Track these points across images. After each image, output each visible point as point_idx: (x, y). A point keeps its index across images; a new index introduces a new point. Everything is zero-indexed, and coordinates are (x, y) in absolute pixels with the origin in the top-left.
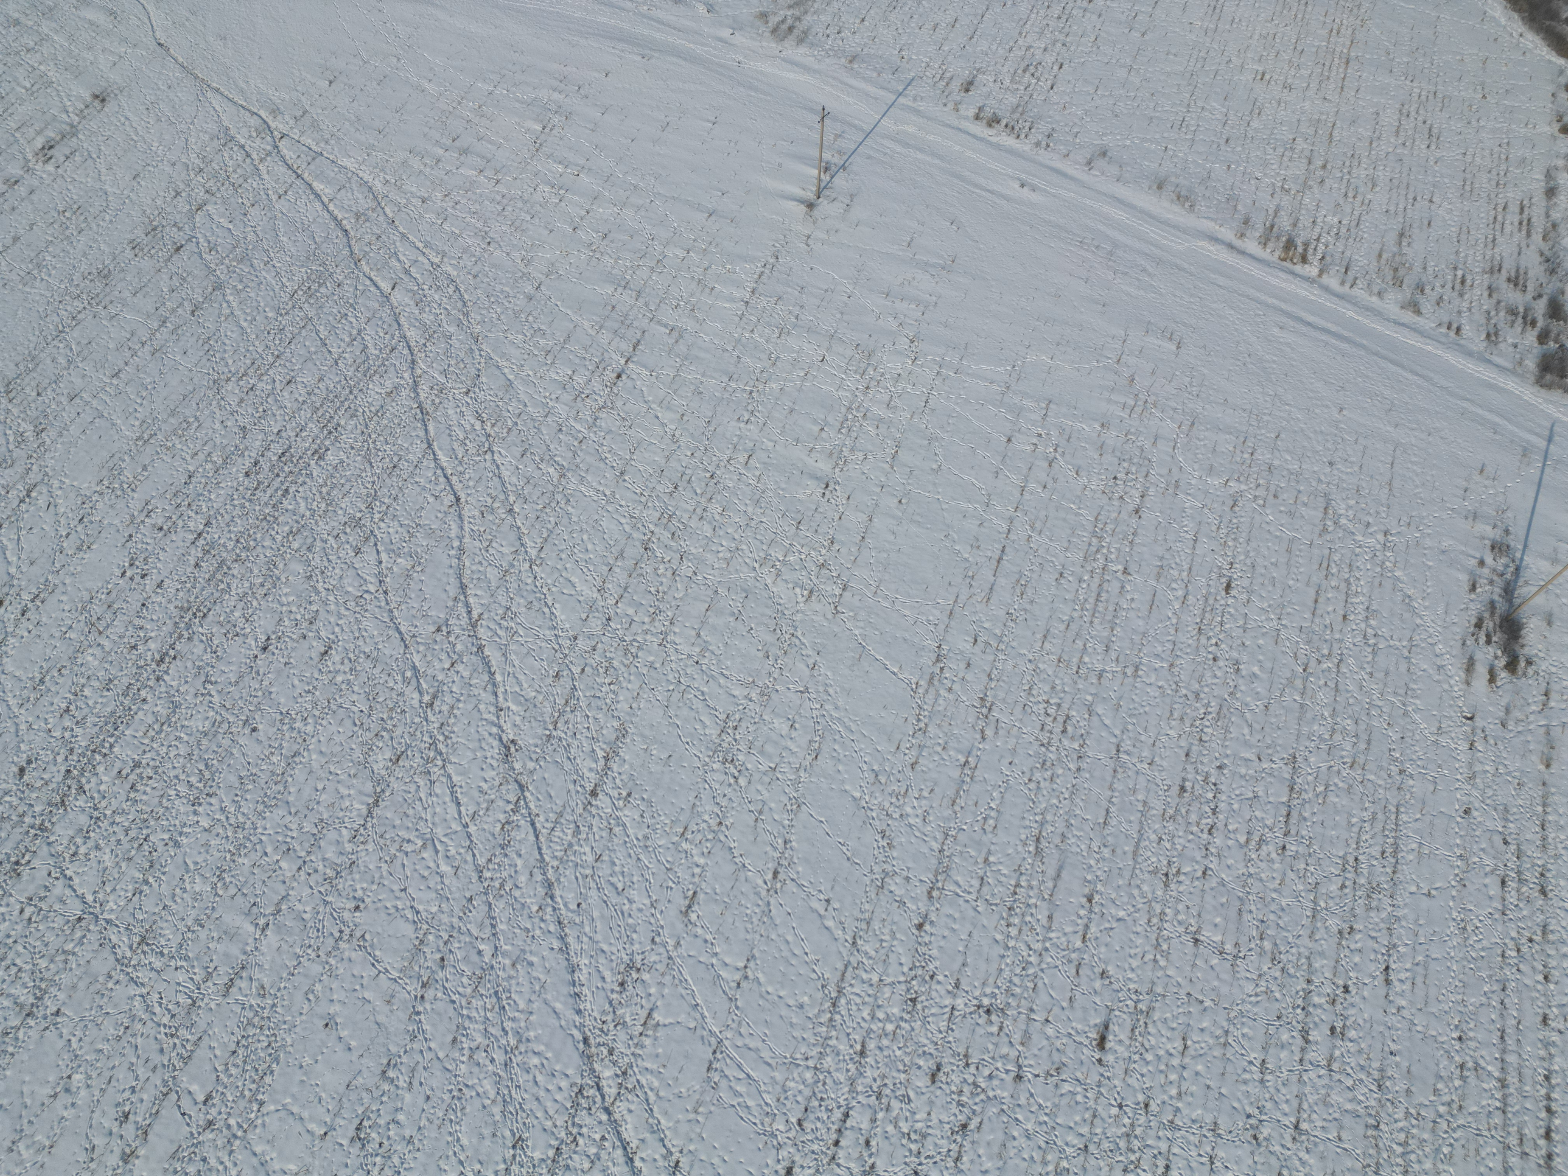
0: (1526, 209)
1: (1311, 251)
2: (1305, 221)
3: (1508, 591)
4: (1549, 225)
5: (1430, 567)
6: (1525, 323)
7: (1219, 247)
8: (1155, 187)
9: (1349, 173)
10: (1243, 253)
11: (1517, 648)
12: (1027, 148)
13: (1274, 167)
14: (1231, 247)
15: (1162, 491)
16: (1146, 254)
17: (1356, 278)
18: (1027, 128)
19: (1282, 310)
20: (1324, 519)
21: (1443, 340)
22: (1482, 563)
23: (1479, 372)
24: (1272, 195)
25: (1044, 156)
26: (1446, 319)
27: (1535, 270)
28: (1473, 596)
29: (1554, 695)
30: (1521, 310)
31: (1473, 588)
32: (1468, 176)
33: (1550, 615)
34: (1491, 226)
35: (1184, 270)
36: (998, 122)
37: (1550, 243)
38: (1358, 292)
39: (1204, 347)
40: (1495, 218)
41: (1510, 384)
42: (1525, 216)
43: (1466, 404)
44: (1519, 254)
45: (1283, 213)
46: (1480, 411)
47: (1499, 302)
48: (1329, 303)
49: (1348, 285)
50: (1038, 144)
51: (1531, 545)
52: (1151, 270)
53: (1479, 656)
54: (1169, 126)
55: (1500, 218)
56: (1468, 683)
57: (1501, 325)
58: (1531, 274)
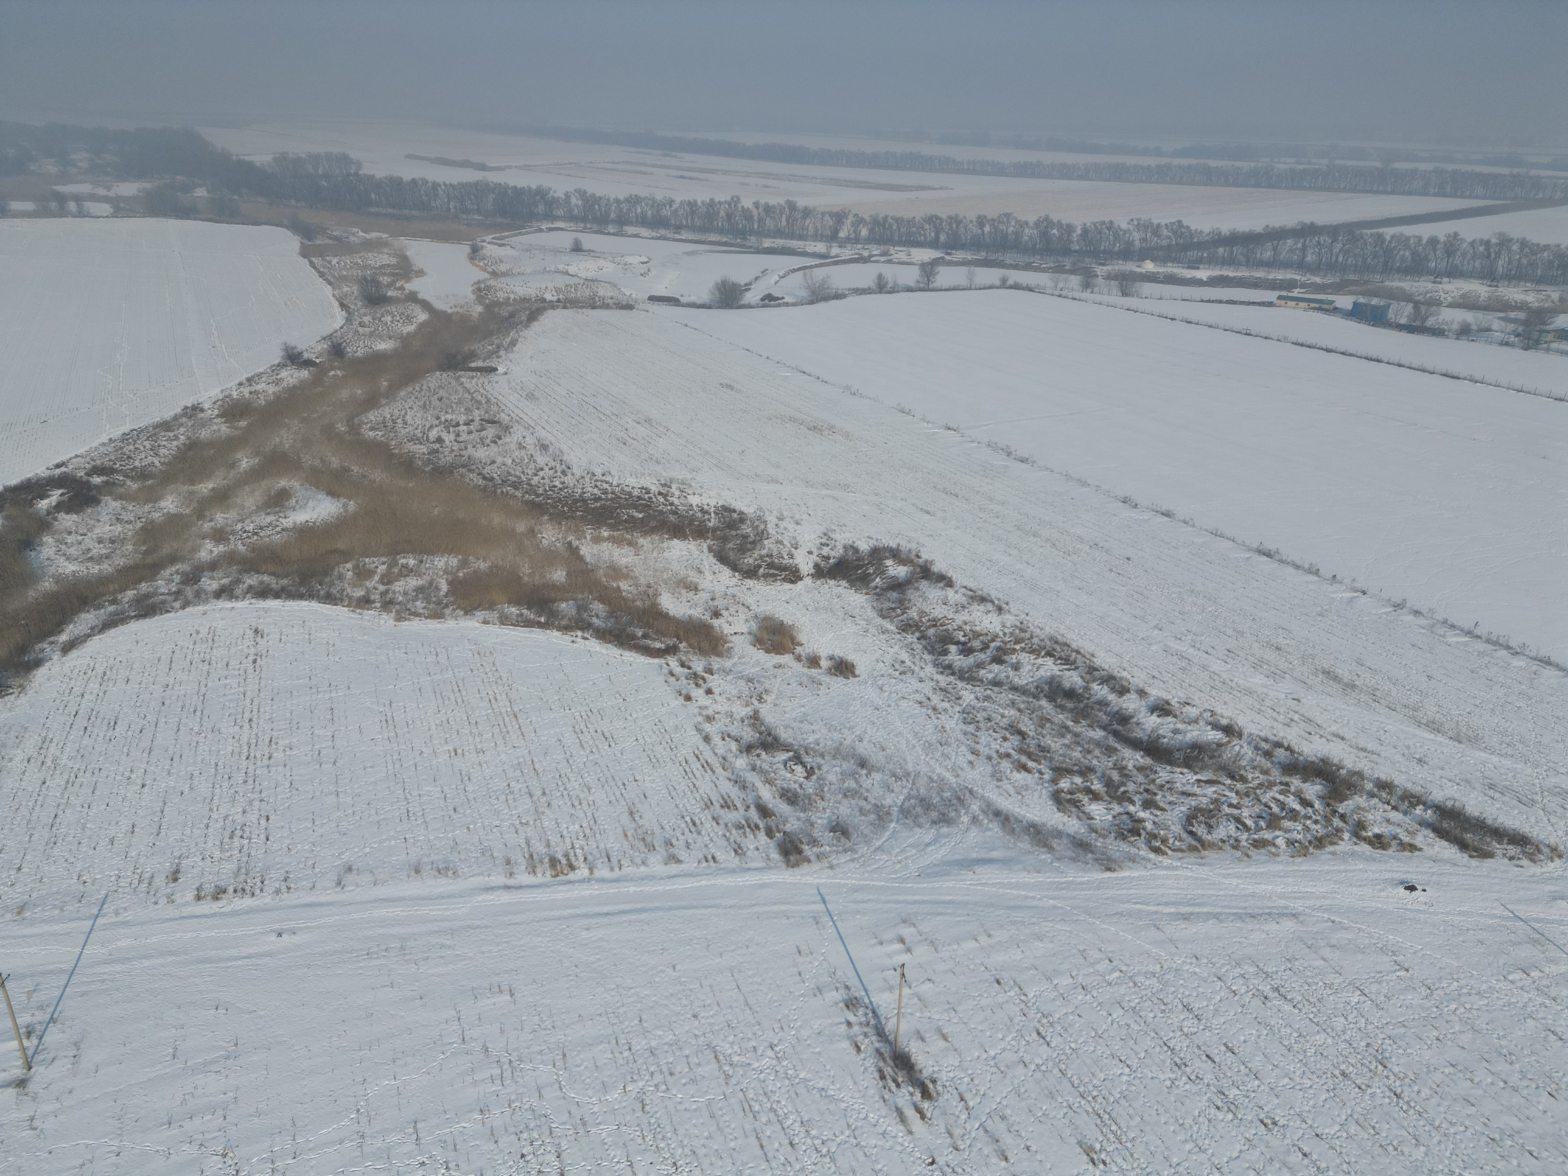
0: (700, 756)
1: (573, 859)
2: (554, 839)
3: (881, 1033)
4: (720, 759)
5: (819, 1053)
6: (752, 830)
7: (498, 892)
8: (413, 873)
9: (565, 789)
10: (520, 887)
11: (918, 1075)
12: (268, 900)
13: (505, 812)
14: (507, 888)
15: (573, 1137)
16: (437, 932)
17: (619, 861)
18: (259, 884)
19: (579, 915)
20: (720, 1068)
21: (709, 871)
22: (849, 1024)
23: (748, 880)
24: (516, 832)
25: (287, 899)
26: (701, 856)
27: (734, 793)
28: (863, 1055)
29: (967, 1096)
30: (744, 822)
31: (858, 1049)
32: (649, 752)
33: (918, 1032)
34: (686, 777)
35: (478, 927)
36: (225, 892)
37: (730, 770)
38: (628, 870)
39: (534, 981)
40: (685, 771)
41: (772, 877)
42: (702, 761)
43: (755, 909)
44: (716, 786)
45: (533, 842)
46: (767, 909)
47: (726, 825)
48: (612, 890)
49: (617, 869)
50: (278, 891)
51: (869, 988)
52: (448, 943)
53: (901, 1103)
54: (398, 821)
55: (688, 769)
56: (910, 1132)
57: (739, 840)
58: (733, 796)
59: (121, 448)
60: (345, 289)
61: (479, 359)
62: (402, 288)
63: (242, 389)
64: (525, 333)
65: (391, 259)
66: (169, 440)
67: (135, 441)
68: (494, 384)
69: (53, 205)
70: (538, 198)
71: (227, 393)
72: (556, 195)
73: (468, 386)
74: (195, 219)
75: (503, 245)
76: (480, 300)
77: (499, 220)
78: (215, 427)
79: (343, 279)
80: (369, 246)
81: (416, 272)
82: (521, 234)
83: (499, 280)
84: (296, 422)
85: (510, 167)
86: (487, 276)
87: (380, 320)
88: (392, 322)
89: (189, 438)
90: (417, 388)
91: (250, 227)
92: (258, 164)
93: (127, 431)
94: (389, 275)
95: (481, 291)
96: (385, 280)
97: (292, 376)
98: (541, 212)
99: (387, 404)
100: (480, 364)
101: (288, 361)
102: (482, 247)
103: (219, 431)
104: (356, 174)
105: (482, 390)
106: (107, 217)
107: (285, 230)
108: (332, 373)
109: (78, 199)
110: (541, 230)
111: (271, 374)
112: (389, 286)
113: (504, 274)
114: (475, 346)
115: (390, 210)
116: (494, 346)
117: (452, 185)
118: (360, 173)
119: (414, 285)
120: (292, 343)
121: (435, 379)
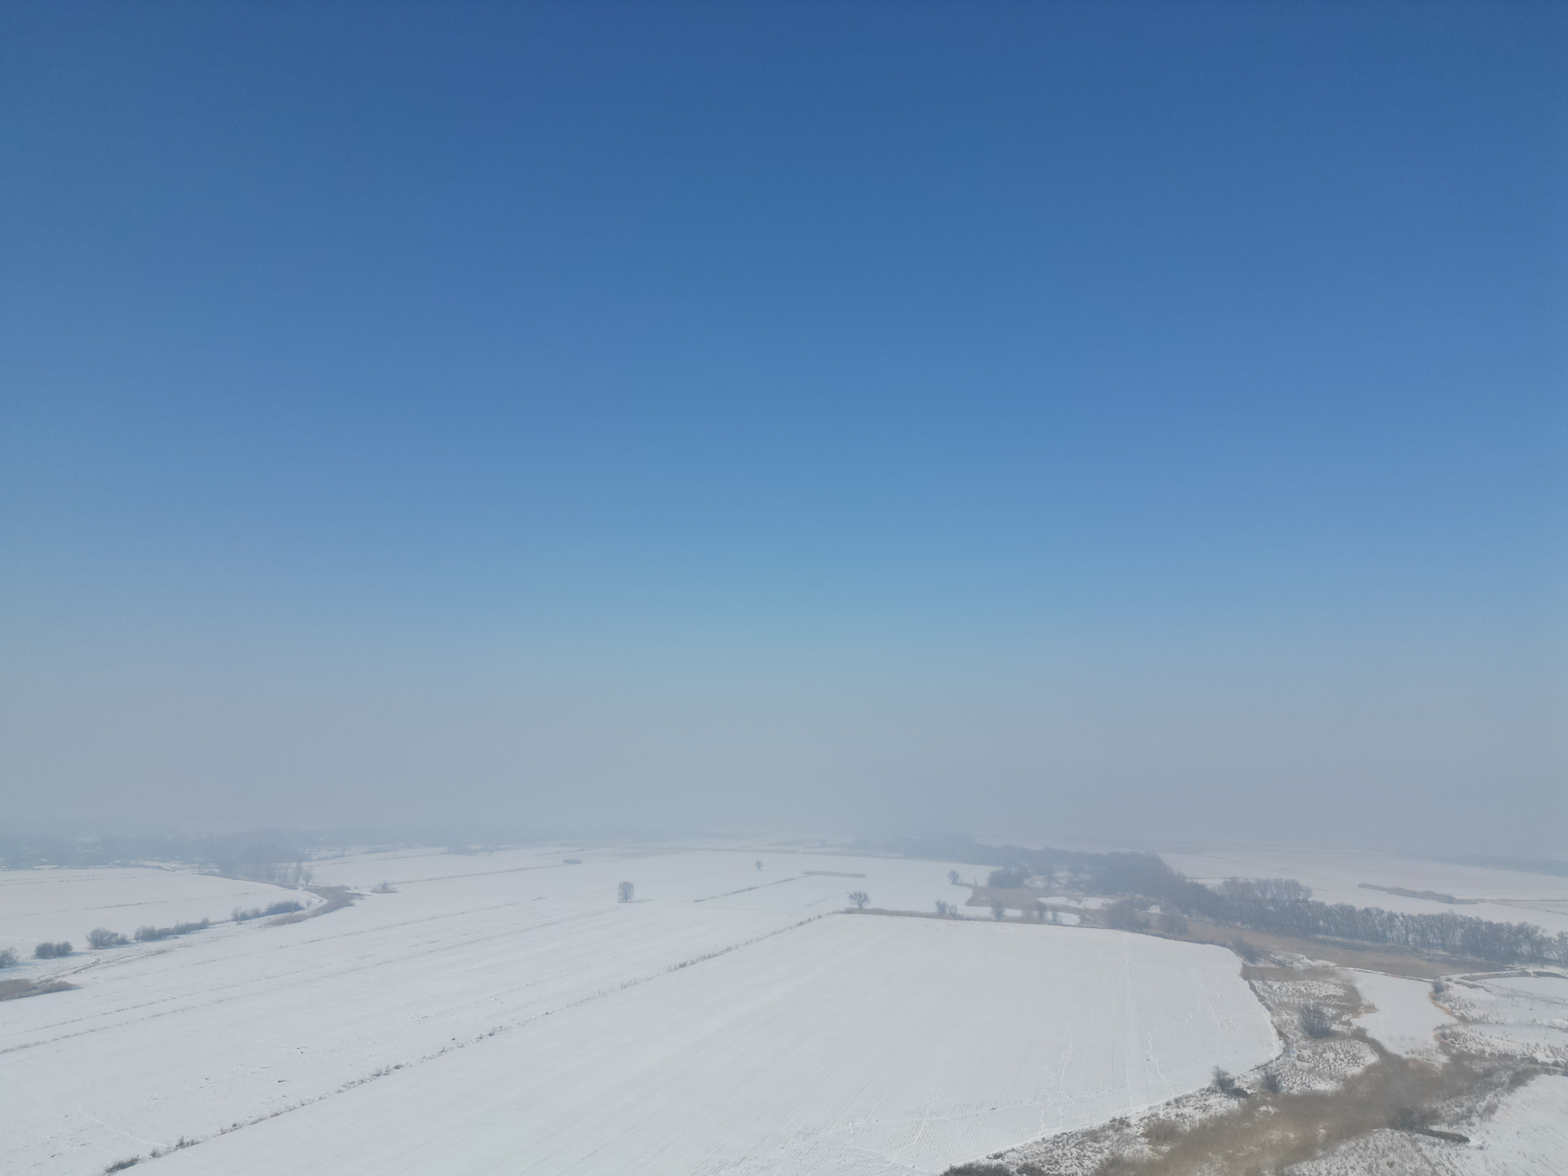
59: (1051, 1151)
60: (1285, 1017)
61: (1443, 1121)
62: (1348, 1023)
63: (1169, 1110)
64: (1507, 1099)
65: (1338, 989)
66: (1095, 1151)
67: (1064, 1146)
68: (1464, 1160)
69: (1036, 913)
70: (1521, 936)
71: (1154, 1112)
72: (1546, 935)
73: (1428, 1154)
74: (1147, 934)
75: (1475, 987)
76: (1444, 1048)
77: (1470, 958)
78: (1138, 1147)
79: (1283, 1005)
80: (1313, 973)
81: (1365, 1007)
82: (1499, 976)
83: (1470, 1027)
84: (1220, 1157)
85: (1483, 901)
86: (1454, 1021)
87: (1321, 1056)
88: (1335, 1060)
89: (1112, 1154)
90: (1362, 1145)
91: (1196, 945)
92: (1209, 887)
93: (1059, 1134)
94: (1334, 1007)
95: (1445, 1038)
96: (1330, 1012)
97: (1220, 1104)
98: (1525, 953)
99: (1324, 1157)
100: (1444, 1128)
101: (1218, 1087)
102: (1448, 987)
103: (1142, 1151)
104: (1305, 901)
105: (1447, 1164)
106: (1074, 926)
107: (1228, 950)
108: (1263, 1108)
109: (1055, 909)
110: (1526, 974)
111: (1200, 1098)
112: (1334, 1019)
113: (1476, 1021)
114: (1438, 1105)
115: (1339, 939)
116: (1464, 1109)
117: (1411, 917)
118: (1309, 899)
119: (1361, 1021)
120: (1224, 1068)
121: (1384, 1137)
